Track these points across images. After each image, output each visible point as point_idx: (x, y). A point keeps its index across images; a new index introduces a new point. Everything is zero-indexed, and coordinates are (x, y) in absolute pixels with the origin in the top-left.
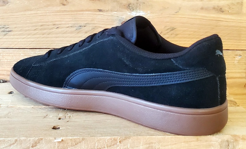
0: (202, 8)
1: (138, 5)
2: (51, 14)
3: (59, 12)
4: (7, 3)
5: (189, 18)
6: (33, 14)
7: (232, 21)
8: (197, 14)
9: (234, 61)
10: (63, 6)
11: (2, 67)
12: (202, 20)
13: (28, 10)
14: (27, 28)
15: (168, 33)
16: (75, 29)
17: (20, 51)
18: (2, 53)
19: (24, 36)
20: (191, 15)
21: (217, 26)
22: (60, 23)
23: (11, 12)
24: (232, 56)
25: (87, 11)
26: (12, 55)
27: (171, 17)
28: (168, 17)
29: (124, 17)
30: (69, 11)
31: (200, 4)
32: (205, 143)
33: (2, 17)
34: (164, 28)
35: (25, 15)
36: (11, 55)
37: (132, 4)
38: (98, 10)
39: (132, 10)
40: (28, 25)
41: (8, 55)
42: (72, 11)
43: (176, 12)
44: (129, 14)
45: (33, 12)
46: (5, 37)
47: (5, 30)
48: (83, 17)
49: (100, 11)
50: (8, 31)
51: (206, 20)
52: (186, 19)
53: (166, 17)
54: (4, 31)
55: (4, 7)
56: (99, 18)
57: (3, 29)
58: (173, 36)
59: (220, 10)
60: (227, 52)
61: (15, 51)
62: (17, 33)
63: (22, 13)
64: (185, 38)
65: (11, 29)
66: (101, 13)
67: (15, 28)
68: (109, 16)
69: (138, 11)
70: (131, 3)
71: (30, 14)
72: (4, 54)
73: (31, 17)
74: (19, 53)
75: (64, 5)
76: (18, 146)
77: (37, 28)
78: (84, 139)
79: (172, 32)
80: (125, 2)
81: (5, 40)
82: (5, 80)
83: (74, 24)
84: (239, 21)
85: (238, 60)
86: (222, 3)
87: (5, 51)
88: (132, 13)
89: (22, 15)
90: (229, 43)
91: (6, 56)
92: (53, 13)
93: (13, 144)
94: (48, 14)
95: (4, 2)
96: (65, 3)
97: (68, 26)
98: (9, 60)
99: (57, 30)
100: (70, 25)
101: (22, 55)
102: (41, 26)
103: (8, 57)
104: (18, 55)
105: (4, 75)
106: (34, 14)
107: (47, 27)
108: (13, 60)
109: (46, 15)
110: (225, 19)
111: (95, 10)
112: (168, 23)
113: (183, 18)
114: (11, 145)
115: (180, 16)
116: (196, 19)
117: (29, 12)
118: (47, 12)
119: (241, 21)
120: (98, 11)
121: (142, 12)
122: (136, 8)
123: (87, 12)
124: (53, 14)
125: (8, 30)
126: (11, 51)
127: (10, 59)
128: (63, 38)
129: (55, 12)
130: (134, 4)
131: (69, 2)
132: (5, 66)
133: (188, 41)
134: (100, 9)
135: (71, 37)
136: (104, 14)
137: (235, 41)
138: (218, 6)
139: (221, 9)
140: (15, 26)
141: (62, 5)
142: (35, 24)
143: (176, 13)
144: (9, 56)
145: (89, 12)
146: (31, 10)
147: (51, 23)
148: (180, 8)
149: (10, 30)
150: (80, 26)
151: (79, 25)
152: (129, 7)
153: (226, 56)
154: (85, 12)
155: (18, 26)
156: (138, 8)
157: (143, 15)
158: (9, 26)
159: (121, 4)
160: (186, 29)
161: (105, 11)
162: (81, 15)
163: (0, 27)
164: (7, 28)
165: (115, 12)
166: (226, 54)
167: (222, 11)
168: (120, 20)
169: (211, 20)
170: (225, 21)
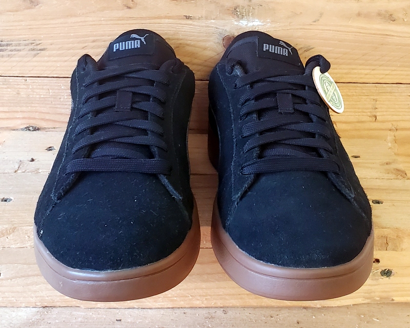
0: (359, 15)
1: (251, 8)
2: (109, 23)
3: (121, 20)
4: (38, 5)
5: (336, 31)
6: (79, 22)
8: (350, 23)
10: (128, 10)
11: (31, 107)
12: (358, 34)
13: (71, 16)
14: (70, 45)
17: (59, 82)
18: (31, 84)
19: (66, 58)
20: (341, 26)
21: (382, 44)
23: (44, 19)
24: (406, 94)
25: (166, 17)
26: (48, 87)
27: (306, 29)
28: (301, 29)
29: (228, 28)
30: (137, 19)
31: (356, 6)
33: (29, 27)
35: (66, 23)
36: (45, 87)
37: (241, 7)
38: (185, 17)
39: (241, 17)
40: (71, 40)
41: (41, 87)
42: (142, 18)
43: (314, 20)
44: (236, 23)
45: (78, 19)
46: (35, 59)
47: (35, 47)
48: (160, 29)
49: (188, 18)
50: (40, 50)
51: (365, 33)
52: (331, 32)
53: (297, 29)
54: (33, 50)
55: (33, 10)
56: (186, 30)
57: (31, 47)
59: (390, 17)
60: (399, 88)
61: (52, 81)
62: (54, 52)
63: (62, 20)
65: (45, 47)
66: (189, 22)
67: (51, 44)
68: (203, 26)
69: (251, 18)
70: (239, 6)
71: (74, 23)
72: (35, 87)
73: (76, 27)
74: (59, 84)
75: (129, 8)
77: (86, 44)
79: (307, 53)
80: (228, 4)
81: (35, 64)
82: (38, 126)
86: (393, 6)
87: (36, 81)
88: (241, 21)
90: (402, 72)
91: (38, 89)
92: (111, 20)
94: (103, 22)
95: (32, 2)
96: (131, 4)
98: (42, 96)
101: (63, 87)
102: (94, 41)
103: (41, 91)
104: (56, 88)
105: (34, 118)
106: (81, 22)
107: (103, 43)
108: (48, 96)
109: (100, 25)
110: (398, 32)
111: (179, 18)
112: (300, 40)
113: (327, 30)
115: (321, 27)
116: (347, 32)
117: (74, 19)
118: (102, 19)
120: (183, 19)
121: (257, 20)
122: (247, 15)
123: (167, 21)
124: (112, 22)
125: (39, 47)
126: (45, 81)
127: (45, 94)
129: (115, 20)
130: (243, 7)
131: (137, 4)
132: (37, 105)
134: (188, 15)
136: (195, 23)
138: (386, 11)
139: (391, 15)
140: (50, 41)
141: (126, 7)
142: (83, 39)
143: (315, 22)
144: (42, 89)
145: (171, 21)
146: (75, 16)
147: (110, 37)
148: (321, 14)
149: (42, 47)
152: (236, 12)
153: (396, 94)
154: (163, 21)
155: (55, 41)
156: (250, 14)
157: (260, 26)
158: (40, 42)
159: (223, 6)
160: (331, 49)
161: (196, 19)
162: (157, 25)
163: (27, 42)
164: (37, 45)
165: (214, 21)
166: (396, 91)
167: (392, 19)
168: (221, 34)
169: (374, 34)
170: (398, 36)
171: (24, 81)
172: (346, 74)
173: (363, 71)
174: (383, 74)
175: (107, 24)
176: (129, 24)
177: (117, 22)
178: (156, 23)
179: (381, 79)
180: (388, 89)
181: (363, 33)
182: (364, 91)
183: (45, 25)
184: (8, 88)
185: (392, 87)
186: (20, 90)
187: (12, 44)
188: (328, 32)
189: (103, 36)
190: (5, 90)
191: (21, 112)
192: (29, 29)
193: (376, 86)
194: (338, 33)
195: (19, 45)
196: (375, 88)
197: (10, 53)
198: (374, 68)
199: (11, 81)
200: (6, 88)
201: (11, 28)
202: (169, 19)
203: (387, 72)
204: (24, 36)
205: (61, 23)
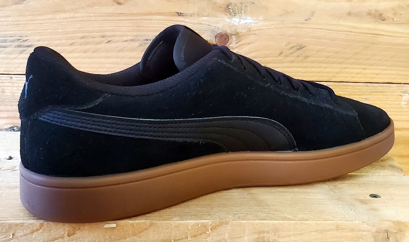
0: (349, 14)
1: (244, 6)
2: (98, 19)
3: (111, 16)
5: (327, 30)
6: (68, 18)
7: (398, 35)
8: (341, 22)
9: (400, 102)
10: (118, 6)
11: (16, 106)
12: (348, 33)
13: (59, 11)
14: (58, 42)
15: (292, 54)
16: (137, 44)
18: (16, 81)
20: (332, 25)
21: (373, 44)
22: (113, 34)
23: (33, 15)
24: (397, 94)
25: (157, 14)
27: (298, 28)
28: (294, 27)
29: (220, 25)
30: (127, 15)
31: (346, 6)
32: (349, 234)
33: (16, 23)
34: (286, 46)
35: (55, 19)
37: (233, 5)
38: (176, 14)
39: (234, 14)
40: (59, 36)
42: (132, 14)
44: (228, 20)
45: (67, 15)
46: (21, 56)
47: (22, 44)
48: (150, 25)
49: (180, 14)
50: (27, 46)
51: (356, 33)
52: (323, 31)
53: (290, 27)
54: (19, 46)
55: (21, 5)
57: (17, 43)
58: (300, 59)
59: (380, 17)
60: (390, 87)
63: (50, 16)
64: (320, 62)
65: (32, 44)
66: (182, 18)
67: (39, 41)
68: (195, 24)
69: (243, 16)
70: (231, 4)
71: (63, 19)
72: (20, 85)
73: (64, 23)
75: (119, 4)
76: (45, 234)
77: (75, 41)
78: (153, 224)
79: (299, 52)
80: (221, 2)
83: (137, 36)
85: (407, 100)
86: (382, 6)
87: (22, 79)
88: (233, 19)
92: (100, 16)
93: (37, 230)
94: (93, 18)
97: (126, 40)
99: (109, 45)
100: (129, 38)
102: (82, 38)
106: (70, 17)
107: (92, 40)
109: (89, 21)
110: (388, 31)
111: (170, 14)
112: (293, 38)
113: (319, 29)
114: (33, 232)
115: (313, 26)
116: (338, 31)
117: (63, 15)
118: (92, 15)
120: (176, 16)
121: (249, 18)
122: (240, 12)
123: (158, 17)
124: (102, 18)
125: (26, 44)
128: (119, 60)
129: (105, 16)
130: (236, 5)
133: (325, 68)
134: (179, 12)
135: (131, 58)
136: (187, 20)
137: (403, 69)
138: (376, 11)
139: (381, 15)
140: (38, 38)
141: (115, 3)
142: (72, 35)
143: (306, 20)
145: (162, 17)
146: (64, 12)
147: (99, 34)
148: (313, 13)
149: (28, 44)
150: (147, 40)
151: (144, 38)
152: (228, 9)
153: (387, 94)
154: (154, 17)
155: (43, 37)
156: (243, 12)
157: (252, 24)
158: (27, 38)
159: (215, 3)
160: (322, 47)
161: (188, 16)
162: (148, 21)
163: (13, 38)
164: (24, 41)
165: (205, 18)
166: (388, 91)
167: (382, 18)
168: (213, 31)
169: (365, 33)
170: (387, 36)
171: (9, 78)
172: (337, 73)
173: (354, 71)
174: (374, 74)
175: (96, 21)
176: (119, 20)
177: (107, 18)
178: (147, 20)
179: (373, 78)
180: (379, 88)
181: (354, 32)
182: (356, 90)
183: (32, 20)
185: (383, 86)
186: (5, 88)
188: (320, 30)
189: (92, 32)
191: (5, 111)
192: (16, 25)
193: (367, 86)
194: (329, 32)
195: (5, 41)
196: (367, 88)
198: (364, 67)
202: (160, 15)
203: (378, 72)
204: (11, 32)
205: (49, 19)
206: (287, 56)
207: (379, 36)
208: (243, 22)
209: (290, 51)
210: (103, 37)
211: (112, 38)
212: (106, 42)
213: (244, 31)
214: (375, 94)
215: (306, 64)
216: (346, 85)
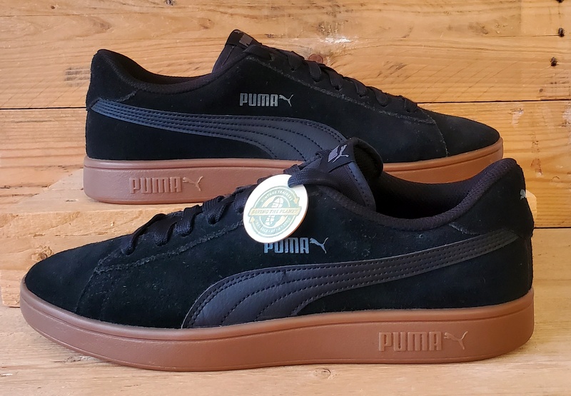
0: (450, 28)
1: (337, 24)
2: (185, 45)
3: (198, 41)
4: (109, 28)
5: (427, 46)
6: (153, 46)
7: (502, 48)
8: (441, 38)
9: (510, 121)
10: (205, 30)
12: (450, 49)
13: (145, 39)
15: (391, 74)
20: (432, 41)
21: (477, 59)
22: (201, 60)
24: (507, 112)
27: (396, 45)
28: (391, 45)
29: (312, 46)
31: (446, 20)
34: (385, 66)
35: (139, 47)
37: (325, 23)
38: (266, 36)
39: (327, 34)
43: (404, 35)
44: (321, 40)
45: (153, 42)
51: (459, 48)
52: (423, 47)
53: (387, 45)
55: (103, 34)
58: (401, 79)
59: (482, 30)
60: (499, 105)
63: (135, 44)
64: (422, 82)
66: (271, 40)
68: (286, 46)
69: (337, 35)
70: (323, 22)
71: (148, 46)
75: (206, 28)
77: (161, 69)
79: (399, 71)
80: (312, 21)
84: (516, 49)
85: (518, 118)
86: (484, 18)
88: (327, 39)
89: (134, 47)
90: (501, 89)
92: (187, 42)
94: (179, 45)
95: (102, 25)
96: (208, 25)
102: (169, 65)
106: (155, 45)
107: (178, 67)
109: (176, 48)
110: (491, 45)
111: (260, 37)
112: (392, 57)
113: (418, 46)
115: (412, 43)
116: (440, 47)
117: (147, 43)
118: (178, 41)
119: (519, 49)
120: (265, 38)
121: (343, 37)
122: (333, 31)
124: (188, 44)
129: (191, 41)
130: (328, 24)
131: (214, 24)
133: (428, 88)
134: (270, 34)
136: (277, 42)
137: (511, 85)
138: (477, 23)
139: (483, 27)
141: (202, 28)
142: (156, 64)
143: (405, 37)
146: (150, 39)
147: (186, 61)
148: (411, 29)
152: (320, 29)
153: (496, 112)
156: (336, 31)
157: (347, 44)
159: (306, 23)
160: (424, 66)
161: (278, 37)
165: (297, 39)
166: (496, 109)
167: (484, 31)
168: (306, 53)
169: (468, 49)
170: (492, 50)
173: (459, 89)
174: (481, 92)
175: (182, 47)
176: (207, 45)
179: (480, 96)
181: (456, 48)
184: (77, 120)
185: (490, 105)
187: (81, 72)
188: (420, 47)
189: (179, 59)
190: (74, 122)
193: (474, 105)
194: (430, 48)
197: (79, 81)
198: (470, 85)
199: (80, 112)
200: (74, 121)
201: (81, 54)
203: (485, 89)
206: (386, 77)
207: (483, 51)
208: (338, 41)
209: (389, 72)
210: (190, 64)
211: (200, 65)
212: (193, 68)
213: (338, 51)
214: (483, 113)
215: (408, 85)
216: (451, 106)
